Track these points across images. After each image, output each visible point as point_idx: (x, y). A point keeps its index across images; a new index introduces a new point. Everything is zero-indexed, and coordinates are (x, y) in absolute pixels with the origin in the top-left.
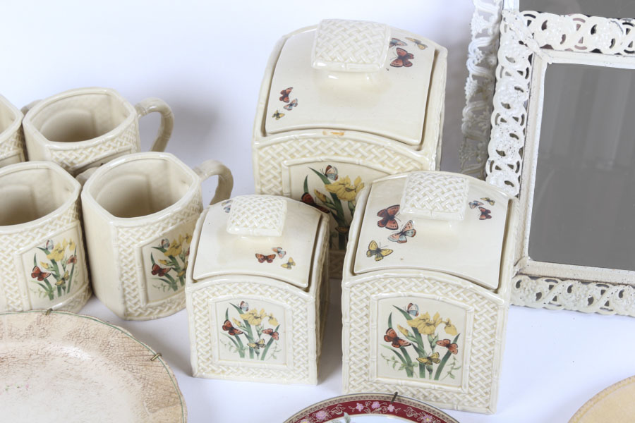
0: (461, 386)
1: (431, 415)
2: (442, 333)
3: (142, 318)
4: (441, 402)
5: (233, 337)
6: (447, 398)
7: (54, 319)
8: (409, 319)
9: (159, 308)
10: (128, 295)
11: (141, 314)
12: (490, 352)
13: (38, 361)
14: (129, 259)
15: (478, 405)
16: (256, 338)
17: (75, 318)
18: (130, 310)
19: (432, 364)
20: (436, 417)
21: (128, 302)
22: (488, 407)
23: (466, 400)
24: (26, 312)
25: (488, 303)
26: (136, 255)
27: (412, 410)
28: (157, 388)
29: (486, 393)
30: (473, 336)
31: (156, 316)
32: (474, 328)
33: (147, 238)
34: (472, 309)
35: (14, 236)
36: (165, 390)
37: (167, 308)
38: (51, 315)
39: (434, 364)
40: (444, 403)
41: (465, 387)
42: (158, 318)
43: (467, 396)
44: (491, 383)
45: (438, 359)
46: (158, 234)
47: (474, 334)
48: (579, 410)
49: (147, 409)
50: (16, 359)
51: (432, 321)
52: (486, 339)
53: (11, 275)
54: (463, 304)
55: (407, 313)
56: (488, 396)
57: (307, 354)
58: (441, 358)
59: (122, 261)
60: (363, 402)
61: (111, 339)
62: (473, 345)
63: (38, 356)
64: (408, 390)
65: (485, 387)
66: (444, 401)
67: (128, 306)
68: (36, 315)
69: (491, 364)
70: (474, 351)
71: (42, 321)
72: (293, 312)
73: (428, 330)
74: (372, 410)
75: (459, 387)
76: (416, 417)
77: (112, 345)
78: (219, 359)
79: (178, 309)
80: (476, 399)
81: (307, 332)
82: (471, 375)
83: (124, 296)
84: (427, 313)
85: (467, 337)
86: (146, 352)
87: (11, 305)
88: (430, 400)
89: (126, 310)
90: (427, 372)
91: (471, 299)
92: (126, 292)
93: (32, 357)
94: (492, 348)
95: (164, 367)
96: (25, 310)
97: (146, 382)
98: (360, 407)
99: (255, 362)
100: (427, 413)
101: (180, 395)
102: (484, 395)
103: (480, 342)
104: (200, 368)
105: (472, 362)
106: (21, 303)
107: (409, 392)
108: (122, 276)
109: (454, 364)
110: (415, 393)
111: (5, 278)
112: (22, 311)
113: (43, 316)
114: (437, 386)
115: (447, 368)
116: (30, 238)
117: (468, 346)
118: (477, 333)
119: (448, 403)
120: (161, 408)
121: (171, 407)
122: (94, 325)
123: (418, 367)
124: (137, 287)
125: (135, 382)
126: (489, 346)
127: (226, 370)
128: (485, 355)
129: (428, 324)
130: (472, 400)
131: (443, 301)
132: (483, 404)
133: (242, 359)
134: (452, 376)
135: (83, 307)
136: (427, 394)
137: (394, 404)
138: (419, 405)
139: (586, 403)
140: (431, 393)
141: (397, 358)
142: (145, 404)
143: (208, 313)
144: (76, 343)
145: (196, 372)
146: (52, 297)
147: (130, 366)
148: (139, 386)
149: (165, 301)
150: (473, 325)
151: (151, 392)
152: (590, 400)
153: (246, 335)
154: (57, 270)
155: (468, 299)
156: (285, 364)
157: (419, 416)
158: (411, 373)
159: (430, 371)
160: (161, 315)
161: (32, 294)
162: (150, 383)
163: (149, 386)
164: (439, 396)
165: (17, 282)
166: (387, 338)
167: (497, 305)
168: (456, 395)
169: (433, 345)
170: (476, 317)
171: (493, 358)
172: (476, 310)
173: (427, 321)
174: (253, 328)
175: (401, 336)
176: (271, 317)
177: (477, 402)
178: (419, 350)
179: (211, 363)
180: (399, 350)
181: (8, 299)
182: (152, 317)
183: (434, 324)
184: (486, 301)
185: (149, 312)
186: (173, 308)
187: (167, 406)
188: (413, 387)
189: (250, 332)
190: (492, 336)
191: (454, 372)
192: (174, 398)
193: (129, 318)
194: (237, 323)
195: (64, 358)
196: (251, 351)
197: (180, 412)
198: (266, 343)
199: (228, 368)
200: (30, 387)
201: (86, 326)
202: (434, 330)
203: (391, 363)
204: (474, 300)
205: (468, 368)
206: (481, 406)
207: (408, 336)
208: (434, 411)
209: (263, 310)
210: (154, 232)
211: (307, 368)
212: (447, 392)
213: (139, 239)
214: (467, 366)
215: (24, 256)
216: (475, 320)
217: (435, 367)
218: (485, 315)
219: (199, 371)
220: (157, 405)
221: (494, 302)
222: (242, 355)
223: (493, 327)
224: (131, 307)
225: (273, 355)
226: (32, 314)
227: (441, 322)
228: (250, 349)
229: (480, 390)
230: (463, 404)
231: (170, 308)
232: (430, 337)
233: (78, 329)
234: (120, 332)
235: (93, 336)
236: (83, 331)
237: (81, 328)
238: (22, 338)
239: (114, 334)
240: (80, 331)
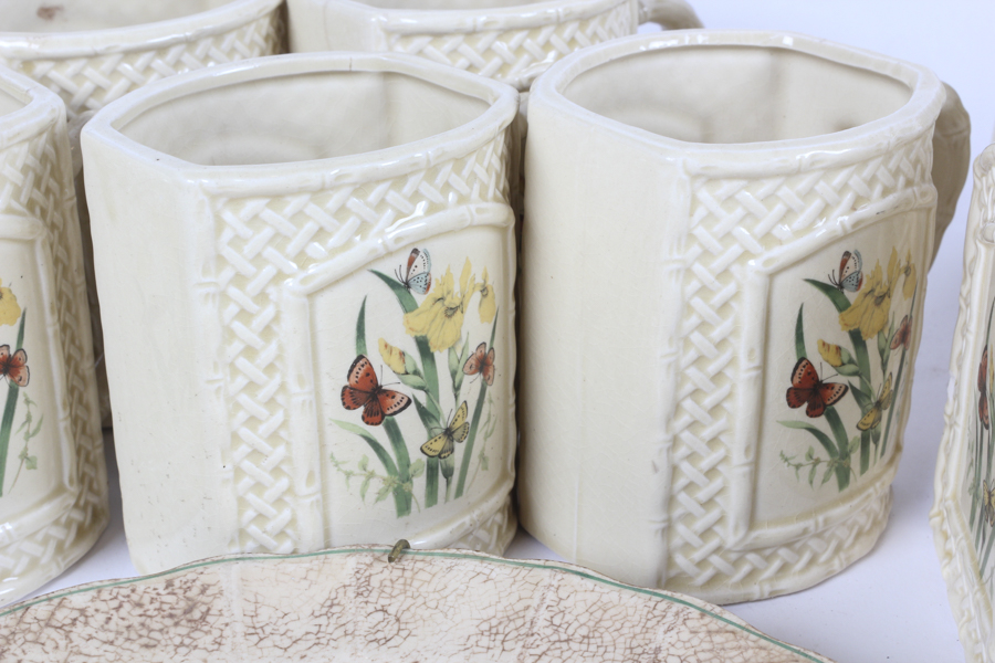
7: (423, 576)
9: (783, 552)
10: (682, 497)
11: (716, 578)
14: (716, 334)
18: (681, 559)
21: (681, 528)
24: (310, 555)
26: (747, 315)
31: (767, 589)
33: (798, 233)
35: (293, 204)
37: (806, 557)
38: (405, 565)
42: (774, 595)
46: (840, 220)
53: (263, 394)
59: (686, 341)
61: (660, 637)
67: (677, 541)
68: (352, 562)
71: (375, 582)
79: (836, 565)
83: (670, 501)
87: (253, 529)
89: (668, 560)
92: (681, 482)
96: (303, 550)
106: (293, 522)
108: (677, 409)
111: (238, 406)
112: (295, 553)
113: (378, 567)
116: (352, 222)
122: (580, 597)
124: (725, 459)
146: (404, 504)
149: (810, 523)
154: (430, 388)
160: (785, 584)
161: (337, 481)
165: (284, 424)
181: (242, 502)
182: (755, 590)
185: (745, 569)
186: (823, 558)
201: (551, 596)
210: (825, 211)
213: (767, 238)
215: (323, 302)
224: (686, 546)
226: (336, 559)
231: (812, 562)
233: (519, 606)
234: (695, 613)
235: (584, 631)
236: (544, 614)
237: (535, 603)
238: (302, 646)
239: (670, 618)
240: (530, 614)
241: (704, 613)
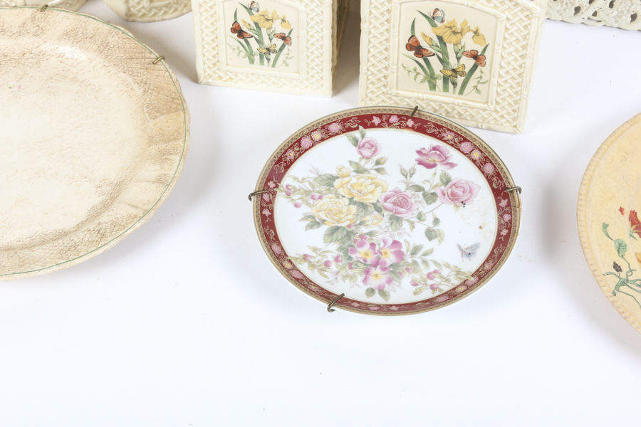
0: (487, 103)
1: (453, 131)
2: (469, 43)
3: (145, 19)
4: (466, 119)
5: (242, 41)
6: (471, 114)
7: (50, 16)
8: (434, 26)
9: (165, 9)
12: (520, 66)
13: (31, 60)
15: (505, 124)
16: (267, 43)
17: (72, 16)
18: (132, 10)
19: (457, 77)
20: (458, 134)
22: (515, 127)
23: (492, 118)
24: (20, 7)
25: (522, 11)
27: (433, 126)
28: (159, 93)
29: (514, 111)
30: (503, 47)
31: (160, 18)
32: (505, 38)
34: (503, 16)
36: (167, 96)
37: (173, 9)
38: (46, 12)
39: (459, 76)
40: (467, 120)
41: (492, 103)
42: (163, 20)
43: (494, 114)
44: (520, 100)
45: (463, 72)
47: (505, 45)
48: (614, 132)
49: (147, 115)
50: (8, 58)
51: (458, 28)
52: (517, 50)
54: (494, 11)
55: (431, 20)
56: (516, 114)
57: (322, 62)
58: (467, 70)
60: (380, 116)
61: (110, 39)
62: (502, 57)
63: (32, 55)
64: (430, 105)
65: (513, 104)
66: (469, 118)
67: (130, 5)
68: (31, 11)
69: (520, 79)
70: (503, 64)
71: (37, 17)
72: (308, 15)
73: (454, 38)
74: (390, 125)
75: (484, 103)
76: (437, 133)
77: (112, 46)
78: (227, 65)
79: (185, 11)
80: (502, 117)
81: (322, 37)
82: (499, 90)
84: (454, 20)
85: (496, 48)
86: (148, 55)
88: (453, 117)
89: (129, 9)
90: (451, 86)
91: (503, 6)
93: (26, 56)
94: (523, 61)
95: (167, 71)
96: (18, 5)
97: (147, 86)
98: (376, 121)
99: (266, 69)
100: (449, 130)
101: (183, 101)
102: (512, 113)
103: (510, 54)
104: (206, 74)
105: (500, 76)
107: (430, 107)
109: (481, 77)
110: (437, 108)
112: (15, 7)
113: (38, 13)
114: (461, 102)
115: (473, 82)
117: (497, 59)
118: (508, 44)
119: (472, 120)
120: (162, 114)
121: (172, 114)
122: (92, 25)
123: (442, 80)
125: (135, 87)
126: (520, 59)
127: (233, 77)
128: (514, 69)
129: (455, 33)
130: (499, 118)
131: (471, 7)
132: (510, 122)
133: (252, 65)
134: (478, 91)
135: (83, 5)
136: (450, 110)
137: (414, 119)
138: (441, 120)
139: (622, 125)
140: (455, 109)
141: (419, 69)
142: (146, 110)
143: (215, 13)
144: (73, 43)
145: (202, 78)
147: (130, 69)
148: (139, 91)
150: (504, 35)
151: (153, 97)
152: (627, 122)
153: (256, 39)
155: (500, 5)
156: (298, 72)
157: (439, 133)
158: (433, 87)
159: (455, 84)
160: (165, 17)
162: (152, 87)
163: (150, 91)
164: (462, 112)
166: (409, 47)
167: (532, 13)
168: (481, 112)
169: (459, 55)
170: (508, 26)
171: (523, 73)
172: (508, 18)
173: (453, 29)
174: (264, 31)
175: (424, 45)
176: (283, 20)
177: (504, 120)
178: (443, 61)
179: (218, 69)
180: (421, 60)
182: (156, 18)
183: (461, 33)
184: (519, 8)
185: (153, 13)
186: (180, 9)
187: (169, 112)
188: (435, 101)
189: (260, 35)
190: (524, 47)
191: (480, 87)
192: (176, 104)
193: (131, 19)
194: (247, 25)
195: (60, 59)
196: (261, 57)
197: (182, 120)
198: (277, 49)
199: (236, 75)
200: (22, 88)
201: (84, 25)
202: (460, 40)
203: (413, 74)
204: (506, 7)
205: (496, 83)
206: (508, 124)
207: (432, 46)
208: (456, 127)
209: (275, 12)
211: (322, 78)
212: (472, 108)
214: (494, 81)
216: (506, 29)
217: (460, 80)
218: (517, 24)
219: (205, 77)
220: (158, 111)
221: (528, 10)
222: (252, 61)
223: (525, 38)
224: (133, 6)
225: (284, 62)
226: (26, 10)
227: (469, 30)
228: (260, 55)
229: (507, 107)
230: (488, 122)
231: (176, 10)
232: (456, 47)
233: (75, 27)
234: (121, 32)
235: (91, 35)
236: (81, 30)
237: (79, 26)
238: (15, 35)
239: (114, 34)
240: (77, 30)
241: (123, 32)
